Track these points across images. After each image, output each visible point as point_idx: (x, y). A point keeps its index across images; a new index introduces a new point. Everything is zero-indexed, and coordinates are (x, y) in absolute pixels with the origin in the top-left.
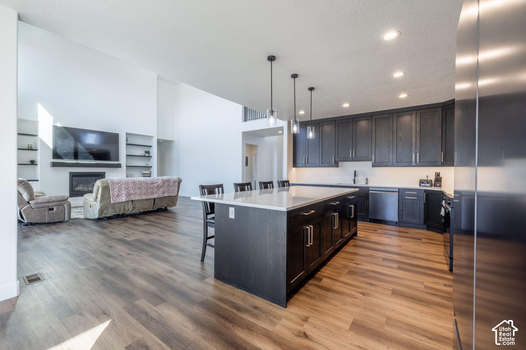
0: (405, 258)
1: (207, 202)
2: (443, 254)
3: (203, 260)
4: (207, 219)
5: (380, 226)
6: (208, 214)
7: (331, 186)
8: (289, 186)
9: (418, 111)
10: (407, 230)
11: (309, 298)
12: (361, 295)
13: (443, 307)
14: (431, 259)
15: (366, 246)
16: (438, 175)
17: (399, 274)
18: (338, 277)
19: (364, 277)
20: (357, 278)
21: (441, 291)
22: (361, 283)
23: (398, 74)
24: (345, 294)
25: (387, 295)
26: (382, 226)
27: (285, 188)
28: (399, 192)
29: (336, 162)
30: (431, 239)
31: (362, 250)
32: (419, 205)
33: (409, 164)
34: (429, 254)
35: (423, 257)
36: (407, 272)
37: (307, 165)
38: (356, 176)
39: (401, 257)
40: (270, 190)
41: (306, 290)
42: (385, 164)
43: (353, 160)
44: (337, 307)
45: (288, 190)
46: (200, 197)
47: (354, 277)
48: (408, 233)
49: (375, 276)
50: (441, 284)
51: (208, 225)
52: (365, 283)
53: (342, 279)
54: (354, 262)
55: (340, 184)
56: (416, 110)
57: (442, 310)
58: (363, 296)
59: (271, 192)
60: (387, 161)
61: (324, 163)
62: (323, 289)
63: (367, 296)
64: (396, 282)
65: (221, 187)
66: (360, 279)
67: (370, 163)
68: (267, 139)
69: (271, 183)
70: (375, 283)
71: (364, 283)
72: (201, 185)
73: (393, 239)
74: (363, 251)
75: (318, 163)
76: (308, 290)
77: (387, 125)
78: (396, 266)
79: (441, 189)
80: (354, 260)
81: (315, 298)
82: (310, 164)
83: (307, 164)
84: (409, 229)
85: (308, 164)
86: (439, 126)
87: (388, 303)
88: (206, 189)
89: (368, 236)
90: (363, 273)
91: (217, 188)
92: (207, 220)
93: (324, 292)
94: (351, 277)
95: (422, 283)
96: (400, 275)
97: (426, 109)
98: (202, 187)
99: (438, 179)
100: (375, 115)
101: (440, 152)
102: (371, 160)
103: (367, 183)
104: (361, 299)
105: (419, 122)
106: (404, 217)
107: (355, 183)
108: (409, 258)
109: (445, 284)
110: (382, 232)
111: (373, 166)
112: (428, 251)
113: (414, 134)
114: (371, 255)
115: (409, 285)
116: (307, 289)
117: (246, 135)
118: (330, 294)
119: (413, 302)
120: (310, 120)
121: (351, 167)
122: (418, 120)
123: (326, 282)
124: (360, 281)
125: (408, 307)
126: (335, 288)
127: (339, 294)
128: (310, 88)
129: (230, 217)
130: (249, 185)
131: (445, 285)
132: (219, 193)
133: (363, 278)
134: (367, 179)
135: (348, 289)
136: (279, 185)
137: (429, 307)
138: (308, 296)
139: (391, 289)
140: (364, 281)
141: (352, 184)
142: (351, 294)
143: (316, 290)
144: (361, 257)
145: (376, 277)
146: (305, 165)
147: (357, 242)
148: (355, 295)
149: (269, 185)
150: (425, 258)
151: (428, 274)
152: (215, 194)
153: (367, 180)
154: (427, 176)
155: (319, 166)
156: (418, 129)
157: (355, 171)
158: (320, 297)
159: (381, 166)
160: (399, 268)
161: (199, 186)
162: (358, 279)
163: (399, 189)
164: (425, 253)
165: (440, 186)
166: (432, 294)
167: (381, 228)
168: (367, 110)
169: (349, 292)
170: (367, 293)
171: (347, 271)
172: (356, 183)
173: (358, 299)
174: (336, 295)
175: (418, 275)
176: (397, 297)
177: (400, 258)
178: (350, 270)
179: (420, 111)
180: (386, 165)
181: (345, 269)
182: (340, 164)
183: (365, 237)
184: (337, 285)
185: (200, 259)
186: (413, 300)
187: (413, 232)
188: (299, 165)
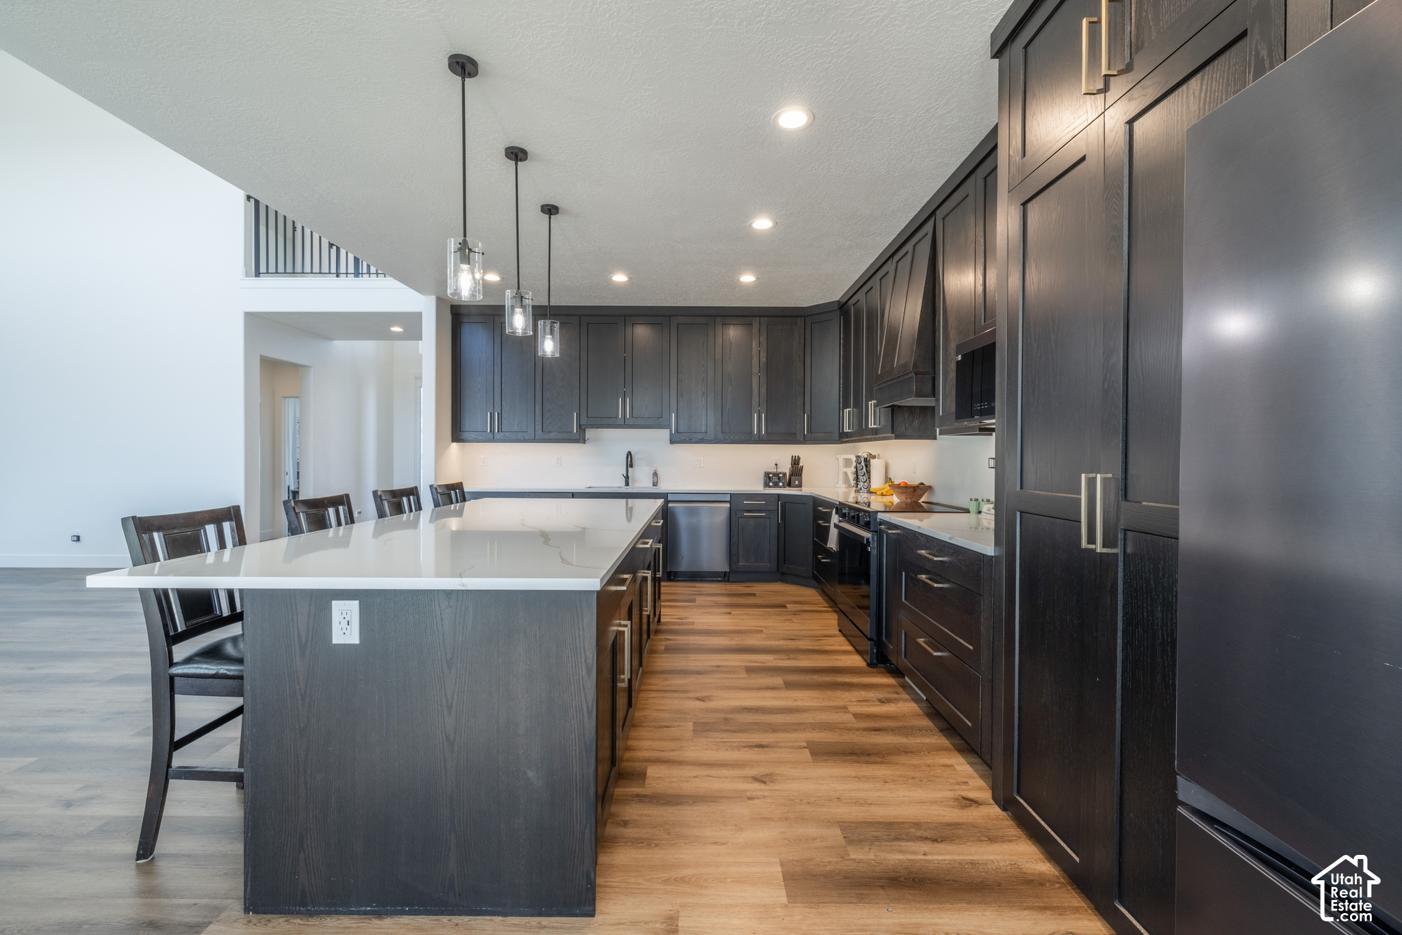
0: (783, 656)
1: (165, 592)
2: (837, 632)
3: (146, 848)
4: (172, 664)
5: (695, 587)
6: (174, 639)
7: (573, 495)
8: (464, 500)
9: (762, 319)
10: (751, 589)
11: (642, 847)
12: (757, 786)
13: (907, 752)
14: (827, 648)
15: (694, 644)
16: (796, 461)
17: (796, 700)
18: (679, 750)
19: (735, 732)
20: (724, 740)
21: (883, 717)
22: (739, 750)
23: (762, 224)
24: (724, 797)
25: (804, 762)
26: (698, 587)
27: (452, 508)
28: (730, 502)
29: (582, 427)
30: (800, 603)
31: (692, 656)
32: (768, 530)
33: (748, 438)
34: (817, 637)
35: (812, 648)
36: (808, 692)
37: (498, 436)
38: (631, 466)
39: (776, 656)
40: (409, 517)
41: (622, 823)
42: (699, 436)
43: (625, 425)
44: (726, 844)
45: (459, 513)
46: (130, 574)
47: (715, 738)
48: (754, 595)
49: (756, 719)
50: (874, 701)
51: (176, 689)
52: (747, 749)
53: (691, 753)
54: (691, 695)
55: (590, 487)
56: (760, 316)
57: (911, 762)
58: (762, 786)
59: (415, 524)
60: (704, 429)
61: (550, 432)
62: (663, 804)
63: (772, 782)
64: (803, 723)
65: (230, 520)
66: (732, 740)
67: (665, 434)
68: (342, 347)
69: (413, 492)
70: (767, 740)
71: (746, 747)
72: (134, 518)
73: (737, 615)
74: (695, 660)
75: (531, 430)
76: (625, 824)
77: (703, 343)
78: (778, 680)
79: (801, 490)
80: (690, 691)
81: (658, 840)
82: (507, 434)
83: (498, 431)
84: (751, 587)
85: (502, 434)
86: (800, 357)
87: (820, 784)
88: (158, 530)
89: (685, 618)
90: (726, 719)
91: (209, 522)
92: (176, 670)
93: (671, 809)
94: (709, 742)
95: (844, 709)
96: (799, 703)
97: (777, 316)
98: (142, 527)
99: (797, 469)
100: (677, 316)
101: (802, 413)
102: (669, 427)
103: (655, 484)
104: (764, 797)
105: (765, 343)
106: (741, 560)
107: (627, 484)
108: (792, 656)
109: (879, 698)
110: (704, 601)
111: (673, 441)
112: (811, 630)
113: (755, 369)
114: (718, 666)
115: (826, 721)
116: (623, 821)
117: (257, 323)
118: (688, 813)
119: (858, 762)
120: (547, 304)
121: (617, 441)
122: (763, 339)
123: (659, 778)
124: (734, 744)
125: (858, 778)
126: (689, 787)
127: (708, 802)
128: (547, 205)
129: (338, 638)
130: (342, 504)
131: (882, 701)
132: (222, 545)
133: (734, 734)
134: (655, 474)
135: (720, 778)
136: (433, 499)
137: (888, 763)
138: (637, 842)
139: (805, 744)
140: (741, 744)
141: (621, 488)
142: (735, 790)
143: (645, 812)
144: (700, 676)
145: (760, 723)
146: (491, 436)
147: (670, 637)
148: (745, 791)
149: (405, 499)
150: (816, 648)
151: (842, 685)
152: (202, 551)
153: (657, 476)
154: (776, 465)
155: (534, 440)
156: (763, 360)
157: (629, 454)
158: (669, 834)
159: (690, 441)
160: (789, 686)
161: (124, 520)
162: (728, 742)
163: (730, 494)
164: (810, 637)
165: (800, 486)
166: (876, 730)
167: (698, 593)
168: (661, 299)
169: (728, 786)
170: (768, 775)
171: (690, 725)
172: (630, 484)
173: (758, 798)
174: (703, 808)
175: (829, 692)
176: (826, 760)
177: (775, 659)
178: (694, 720)
179: (766, 318)
180: (702, 439)
181: (683, 724)
182: (590, 433)
183: (678, 620)
184: (690, 777)
185: (132, 848)
186: (855, 758)
187: (763, 589)
188: (466, 435)
